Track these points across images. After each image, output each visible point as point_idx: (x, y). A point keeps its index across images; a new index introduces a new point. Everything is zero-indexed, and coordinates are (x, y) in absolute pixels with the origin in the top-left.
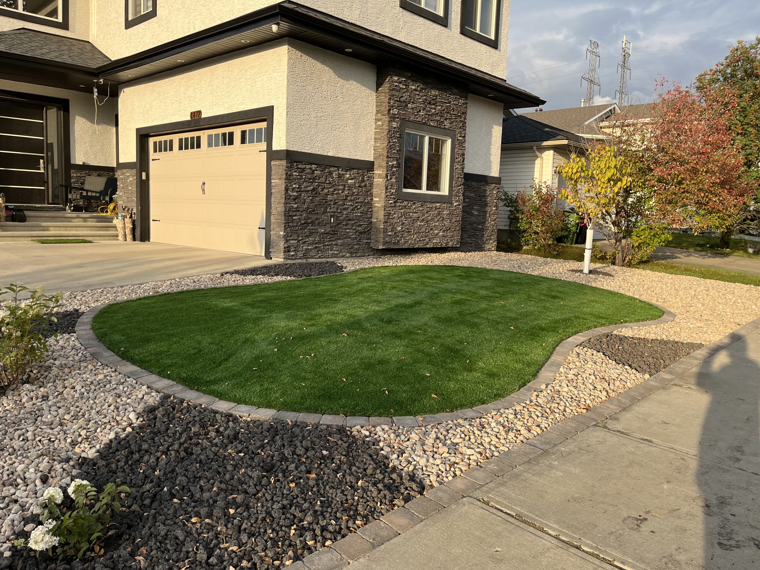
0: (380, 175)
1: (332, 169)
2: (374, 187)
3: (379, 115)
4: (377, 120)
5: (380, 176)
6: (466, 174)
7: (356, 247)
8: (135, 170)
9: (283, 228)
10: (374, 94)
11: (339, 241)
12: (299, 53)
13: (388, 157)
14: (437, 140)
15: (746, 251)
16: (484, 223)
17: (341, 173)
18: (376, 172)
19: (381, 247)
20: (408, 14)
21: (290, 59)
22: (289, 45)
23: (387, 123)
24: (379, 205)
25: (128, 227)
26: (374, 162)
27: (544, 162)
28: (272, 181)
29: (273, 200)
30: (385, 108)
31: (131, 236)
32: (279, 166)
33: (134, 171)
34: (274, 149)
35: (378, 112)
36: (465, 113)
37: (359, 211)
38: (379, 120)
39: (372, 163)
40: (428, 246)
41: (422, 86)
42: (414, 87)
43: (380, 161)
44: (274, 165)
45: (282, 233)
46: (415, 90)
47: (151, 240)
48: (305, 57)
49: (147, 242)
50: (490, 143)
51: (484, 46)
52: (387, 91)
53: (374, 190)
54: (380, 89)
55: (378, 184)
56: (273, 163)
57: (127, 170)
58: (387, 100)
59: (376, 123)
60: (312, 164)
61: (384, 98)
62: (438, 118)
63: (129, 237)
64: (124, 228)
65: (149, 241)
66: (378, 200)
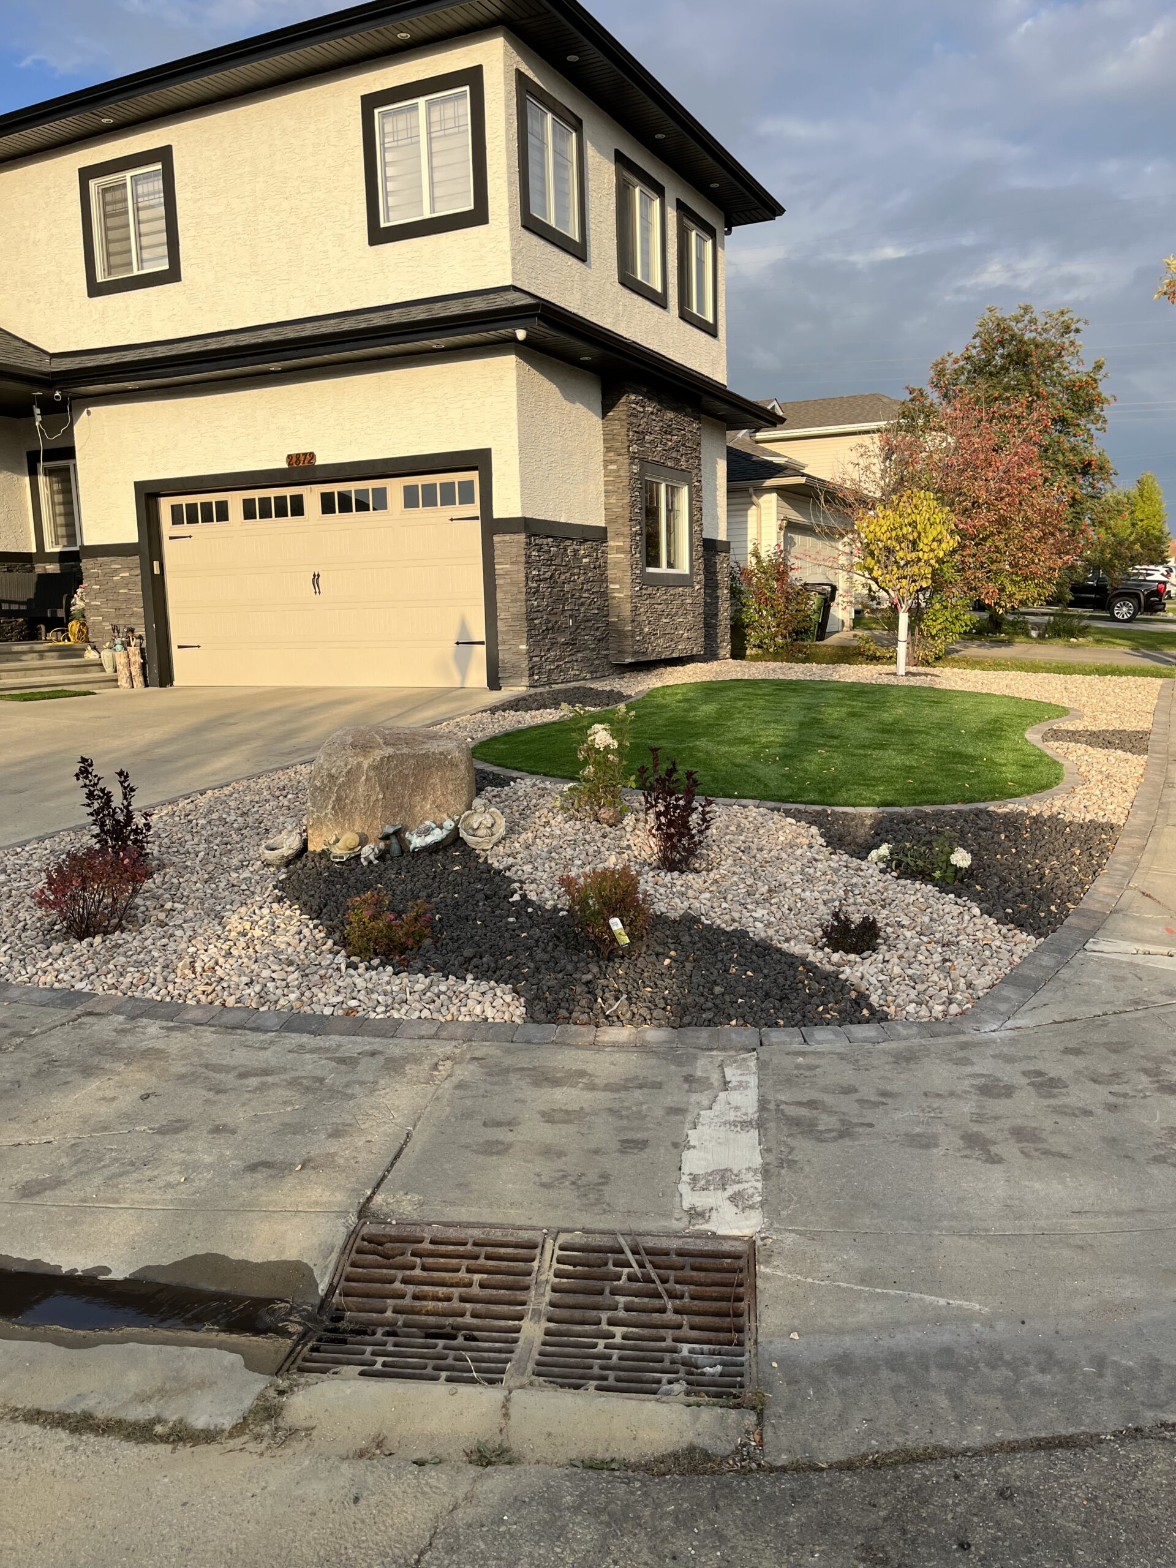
0: (618, 548)
1: (568, 543)
2: (609, 567)
3: (612, 454)
4: (607, 463)
5: (619, 550)
6: (705, 540)
7: (596, 662)
8: (137, 557)
9: (525, 640)
10: (601, 422)
11: (580, 655)
12: (528, 367)
13: (631, 520)
14: (673, 488)
15: (1028, 635)
16: (716, 615)
17: (576, 547)
18: (611, 543)
19: (629, 660)
20: (627, 292)
21: (518, 376)
22: (517, 355)
23: (626, 467)
24: (622, 595)
25: (135, 663)
26: (605, 528)
27: (763, 512)
28: (496, 567)
29: (499, 596)
30: (620, 444)
31: (141, 679)
32: (511, 545)
33: (136, 559)
34: (496, 515)
35: (608, 450)
36: (699, 444)
37: (596, 606)
38: (612, 462)
39: (604, 530)
40: (674, 655)
41: (658, 407)
42: (650, 409)
43: (616, 526)
44: (499, 542)
45: (524, 647)
46: (652, 413)
47: (175, 683)
48: (533, 371)
49: (169, 688)
50: (716, 489)
51: (703, 334)
52: (624, 417)
53: (609, 572)
54: (610, 414)
55: (615, 563)
56: (496, 538)
57: (112, 558)
58: (624, 431)
59: (605, 467)
60: (548, 537)
61: (619, 428)
62: (674, 455)
63: (138, 680)
64: (129, 664)
65: (172, 685)
66: (618, 586)
